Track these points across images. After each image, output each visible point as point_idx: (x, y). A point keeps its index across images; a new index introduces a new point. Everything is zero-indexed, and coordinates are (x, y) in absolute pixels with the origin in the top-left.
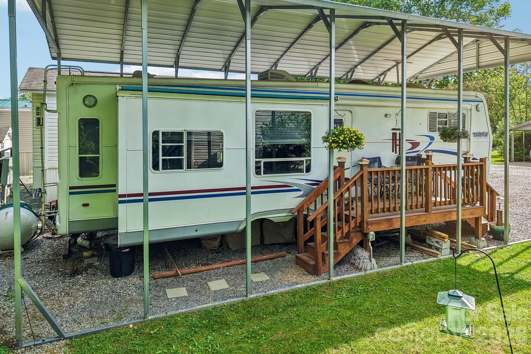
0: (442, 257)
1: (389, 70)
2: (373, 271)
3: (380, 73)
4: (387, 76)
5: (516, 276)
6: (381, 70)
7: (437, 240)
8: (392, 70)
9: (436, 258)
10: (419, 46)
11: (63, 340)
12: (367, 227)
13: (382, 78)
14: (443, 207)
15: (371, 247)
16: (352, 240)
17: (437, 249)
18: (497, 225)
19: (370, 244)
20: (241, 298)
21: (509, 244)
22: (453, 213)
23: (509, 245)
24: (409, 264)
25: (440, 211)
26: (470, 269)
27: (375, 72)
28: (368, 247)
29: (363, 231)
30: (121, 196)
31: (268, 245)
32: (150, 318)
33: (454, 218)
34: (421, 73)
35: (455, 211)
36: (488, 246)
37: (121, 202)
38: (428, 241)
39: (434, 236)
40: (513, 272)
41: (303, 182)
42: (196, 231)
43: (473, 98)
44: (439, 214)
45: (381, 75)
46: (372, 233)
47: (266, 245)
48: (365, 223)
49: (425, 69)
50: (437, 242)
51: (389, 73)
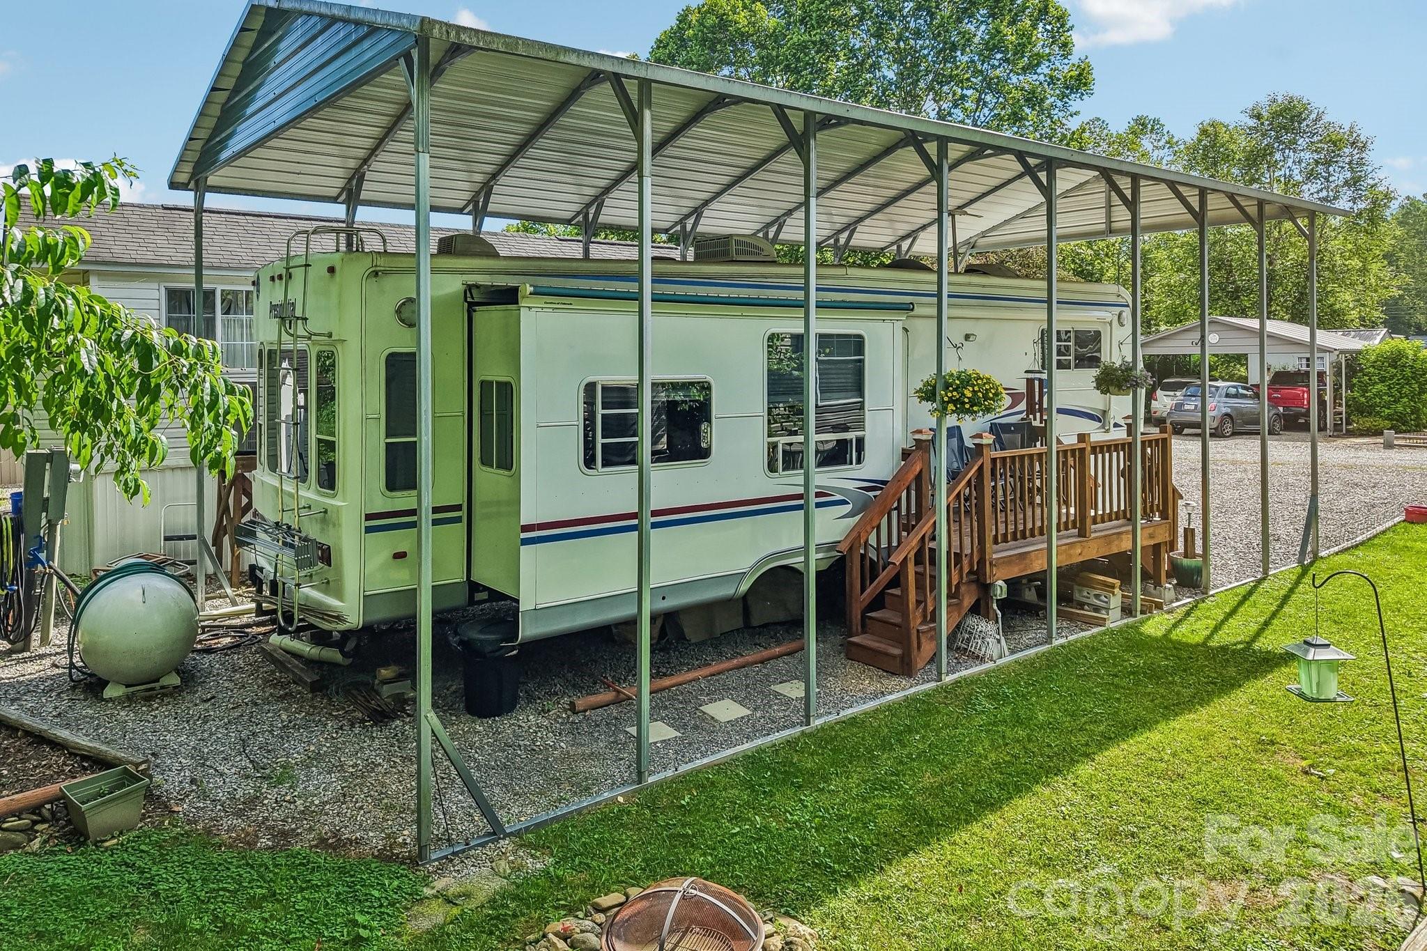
0: (1112, 625)
1: (924, 227)
2: (1003, 660)
3: (901, 233)
4: (918, 242)
5: (1256, 646)
6: (903, 229)
7: (1097, 592)
8: (929, 229)
9: (1103, 628)
10: (996, 182)
11: (504, 839)
12: (991, 571)
13: (905, 245)
14: (1108, 524)
15: (999, 612)
16: (962, 601)
17: (1097, 609)
18: (1186, 556)
19: (995, 607)
20: (799, 729)
21: (1211, 593)
22: (1124, 536)
23: (1213, 596)
24: (1062, 641)
25: (1103, 534)
26: (1171, 641)
27: (889, 231)
28: (991, 612)
29: (981, 579)
30: (526, 528)
31: (760, 627)
32: (651, 780)
33: (1126, 545)
34: (983, 235)
35: (1127, 532)
36: (1177, 600)
37: (525, 542)
38: (1077, 596)
39: (1090, 584)
40: (1248, 639)
41: (851, 485)
42: (664, 598)
43: (1113, 299)
44: (1103, 540)
45: (904, 238)
46: (1000, 583)
47: (754, 628)
48: (988, 563)
49: (994, 228)
50: (1097, 596)
51: (922, 235)
